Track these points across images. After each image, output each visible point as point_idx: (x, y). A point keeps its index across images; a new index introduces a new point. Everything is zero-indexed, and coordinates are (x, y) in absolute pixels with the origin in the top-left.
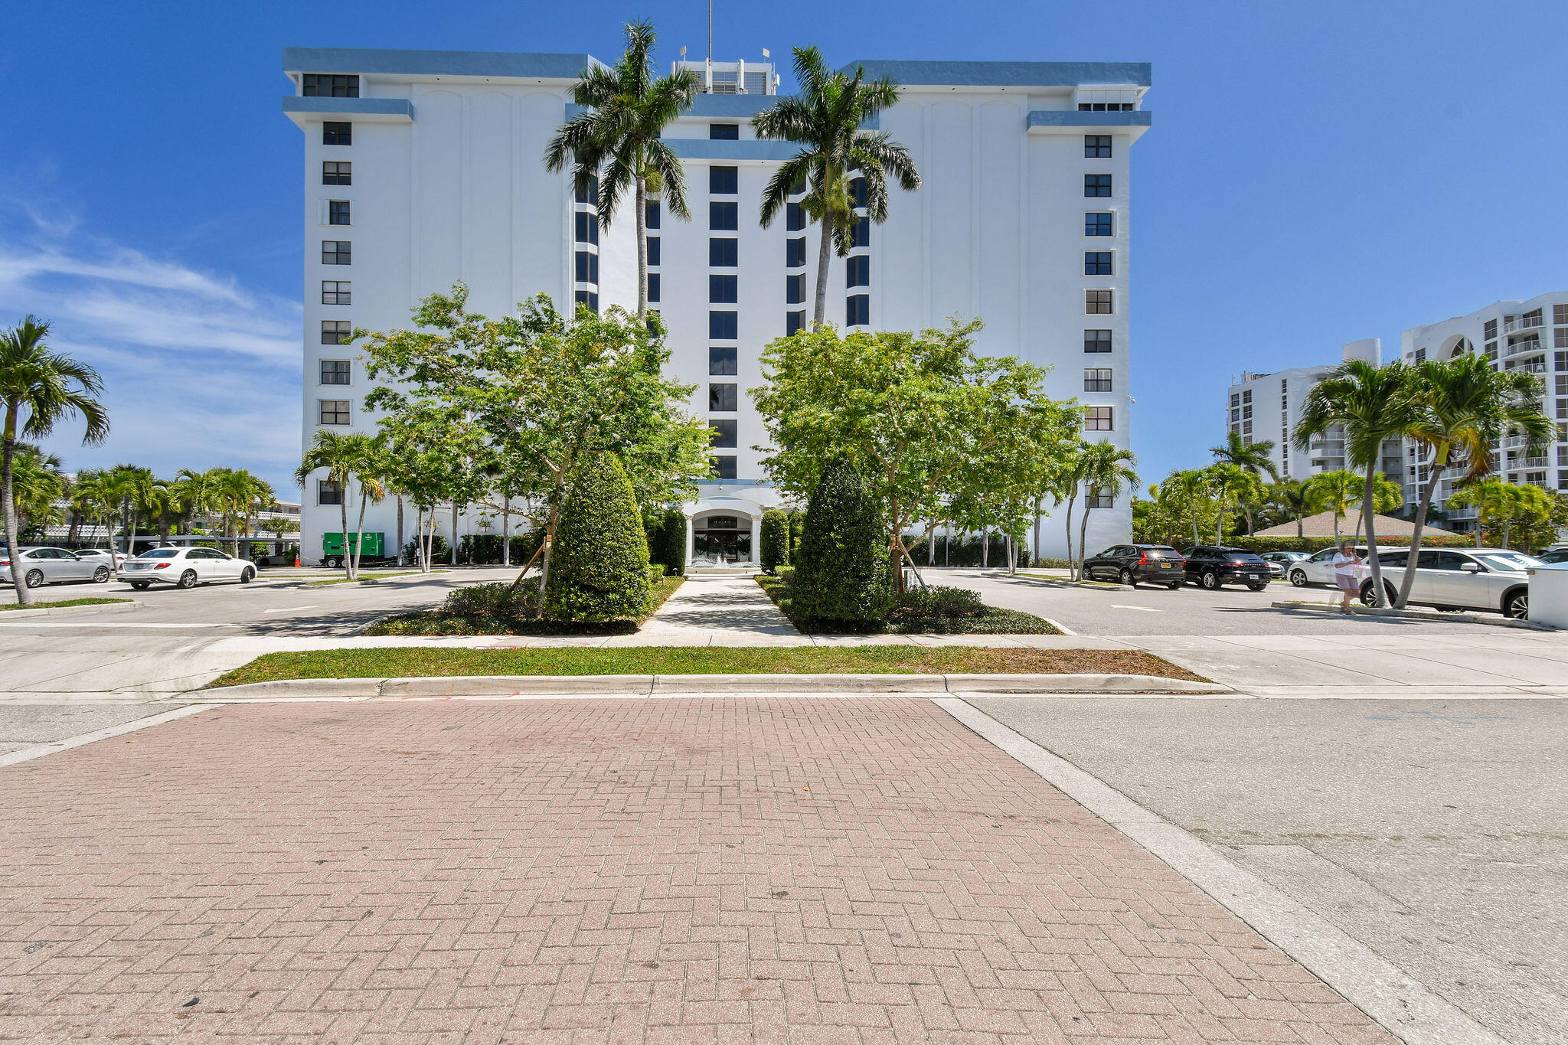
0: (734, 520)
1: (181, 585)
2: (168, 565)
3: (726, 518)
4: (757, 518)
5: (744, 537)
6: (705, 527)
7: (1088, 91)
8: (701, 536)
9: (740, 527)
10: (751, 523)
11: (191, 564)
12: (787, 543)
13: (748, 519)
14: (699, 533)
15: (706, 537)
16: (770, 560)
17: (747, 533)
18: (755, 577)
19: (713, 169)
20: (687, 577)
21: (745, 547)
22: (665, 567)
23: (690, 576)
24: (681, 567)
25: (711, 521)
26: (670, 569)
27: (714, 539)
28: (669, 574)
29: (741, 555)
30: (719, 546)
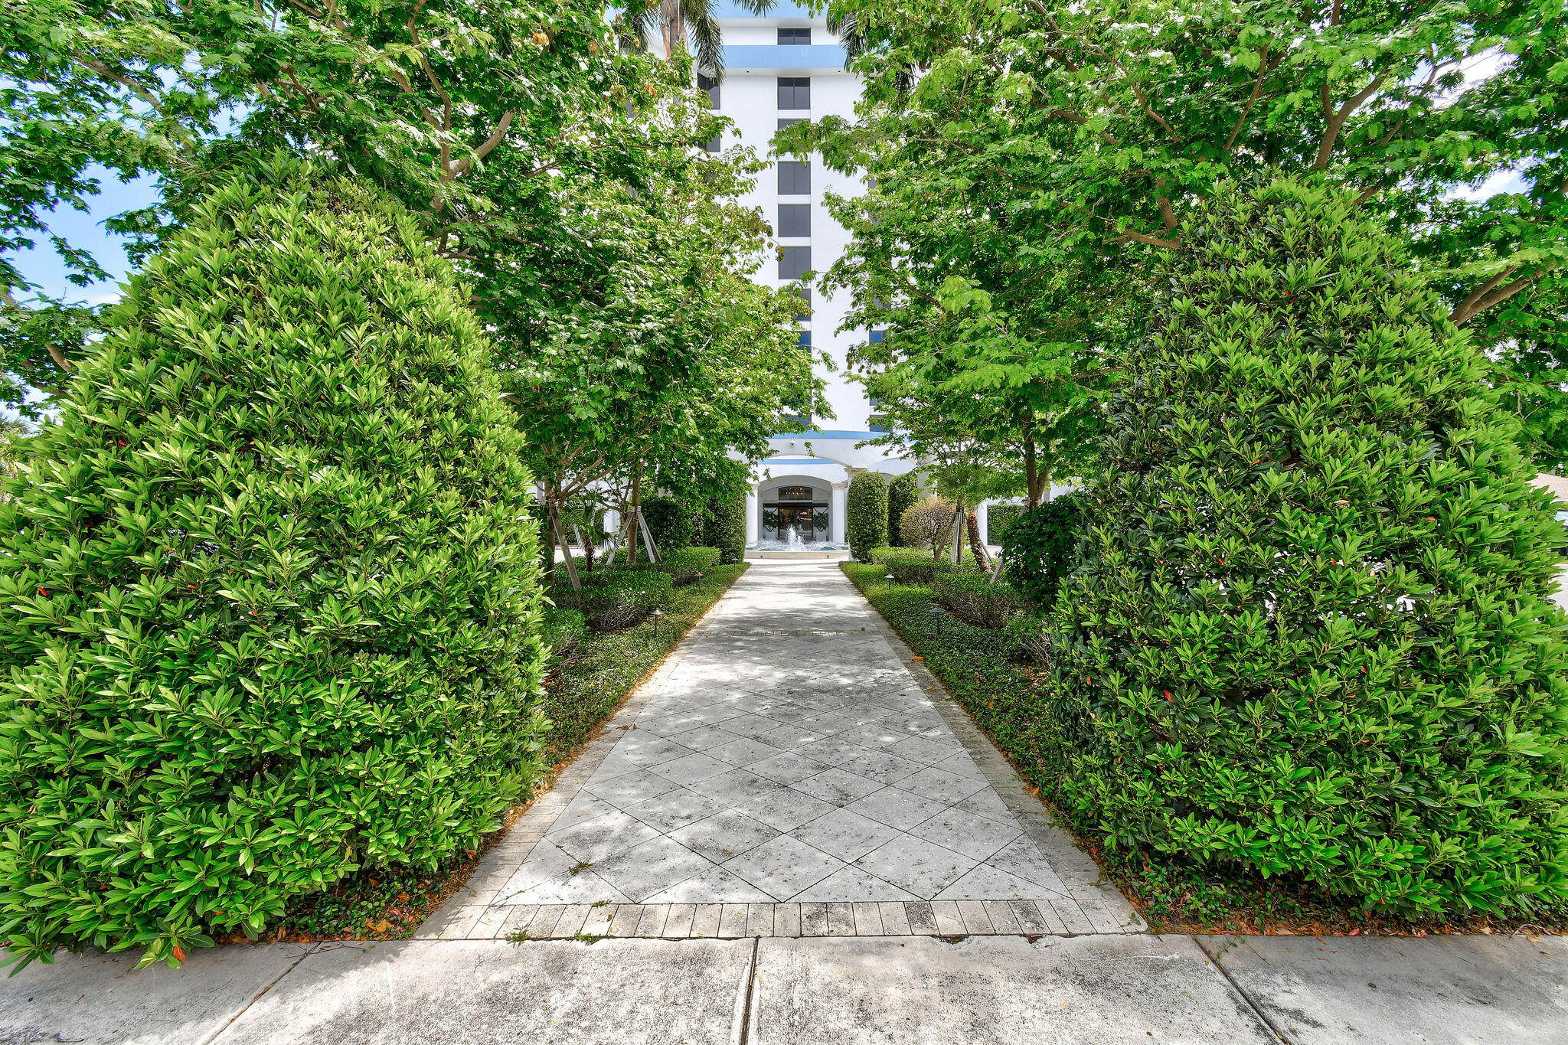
0: (808, 491)
3: (797, 489)
4: (839, 486)
5: (821, 510)
6: (775, 498)
8: (770, 510)
9: (816, 498)
10: (830, 494)
12: (886, 516)
13: (827, 488)
14: (766, 505)
15: (775, 511)
16: (862, 541)
17: (825, 505)
18: (841, 565)
19: (783, 82)
20: (749, 565)
21: (824, 522)
22: (716, 552)
23: (753, 561)
24: (738, 553)
25: (783, 492)
26: (723, 554)
27: (785, 512)
28: (723, 562)
29: (817, 532)
30: (794, 521)
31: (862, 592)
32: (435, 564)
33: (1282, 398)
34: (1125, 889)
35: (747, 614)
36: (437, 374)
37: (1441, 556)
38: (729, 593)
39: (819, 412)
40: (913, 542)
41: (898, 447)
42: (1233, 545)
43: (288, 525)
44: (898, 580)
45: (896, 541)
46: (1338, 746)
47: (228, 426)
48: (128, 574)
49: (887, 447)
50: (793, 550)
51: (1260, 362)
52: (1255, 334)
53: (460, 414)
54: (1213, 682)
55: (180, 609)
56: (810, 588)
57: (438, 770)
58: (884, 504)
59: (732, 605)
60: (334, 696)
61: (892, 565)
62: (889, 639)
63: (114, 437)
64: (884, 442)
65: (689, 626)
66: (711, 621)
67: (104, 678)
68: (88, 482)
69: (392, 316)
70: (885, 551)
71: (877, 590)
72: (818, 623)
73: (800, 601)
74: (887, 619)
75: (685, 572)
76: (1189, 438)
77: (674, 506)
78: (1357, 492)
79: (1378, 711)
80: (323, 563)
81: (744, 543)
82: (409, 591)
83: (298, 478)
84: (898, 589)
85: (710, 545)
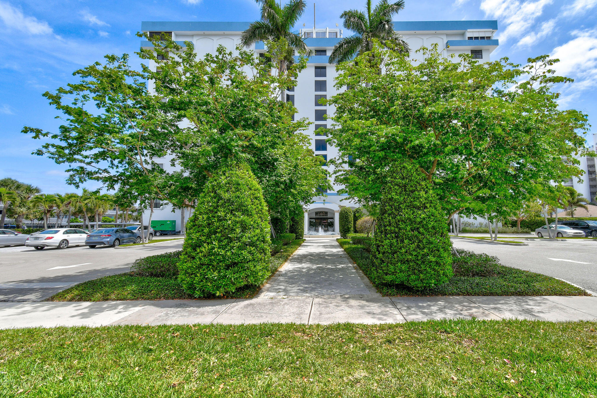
0: (326, 213)
1: (59, 248)
2: (52, 238)
3: (322, 212)
4: (337, 211)
5: (331, 220)
6: (314, 216)
7: (471, 33)
8: (312, 220)
9: (329, 216)
10: (334, 214)
11: (66, 237)
12: (352, 222)
13: (333, 212)
14: (310, 218)
15: (314, 221)
16: (344, 231)
17: (332, 218)
18: (337, 239)
19: (316, 68)
20: (305, 240)
21: (332, 225)
22: (294, 235)
23: (306, 239)
24: (302, 235)
25: (317, 213)
26: (296, 236)
27: (318, 221)
28: (296, 239)
29: (330, 228)
30: (320, 224)
31: (342, 247)
32: (258, 231)
33: (401, 204)
34: (381, 293)
35: (306, 253)
36: (256, 198)
37: (421, 230)
38: (300, 248)
39: (329, 188)
40: (361, 232)
41: (353, 200)
42: (393, 228)
43: (238, 225)
44: (354, 243)
45: (356, 232)
46: (407, 261)
47: (229, 209)
48: (215, 233)
49: (350, 200)
50: (320, 235)
51: (398, 197)
52: (398, 192)
53: (260, 205)
54: (390, 251)
55: (223, 238)
56: (325, 246)
57: (258, 268)
58: (351, 218)
59: (301, 251)
60: (245, 253)
61: (353, 238)
62: (348, 259)
63: (211, 211)
64: (349, 199)
65: (290, 256)
66: (295, 255)
67: (213, 248)
68: (208, 218)
69: (250, 189)
70: (352, 235)
71: (346, 246)
72: (328, 255)
73: (322, 250)
74: (348, 254)
75: (286, 241)
76: (388, 210)
77: (280, 219)
78: (410, 220)
79: (412, 255)
80: (243, 231)
81: (303, 232)
82: (254, 236)
83: (239, 217)
84: (354, 246)
85: (292, 233)
